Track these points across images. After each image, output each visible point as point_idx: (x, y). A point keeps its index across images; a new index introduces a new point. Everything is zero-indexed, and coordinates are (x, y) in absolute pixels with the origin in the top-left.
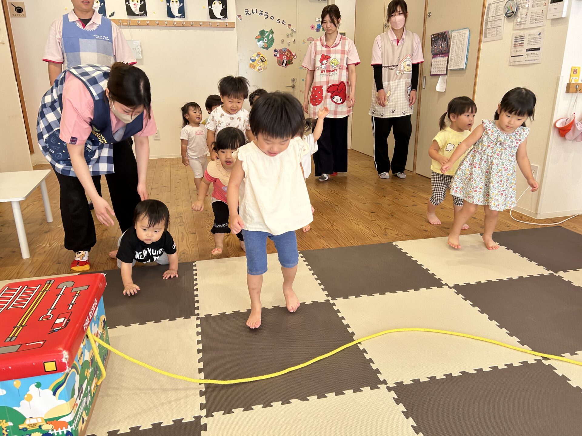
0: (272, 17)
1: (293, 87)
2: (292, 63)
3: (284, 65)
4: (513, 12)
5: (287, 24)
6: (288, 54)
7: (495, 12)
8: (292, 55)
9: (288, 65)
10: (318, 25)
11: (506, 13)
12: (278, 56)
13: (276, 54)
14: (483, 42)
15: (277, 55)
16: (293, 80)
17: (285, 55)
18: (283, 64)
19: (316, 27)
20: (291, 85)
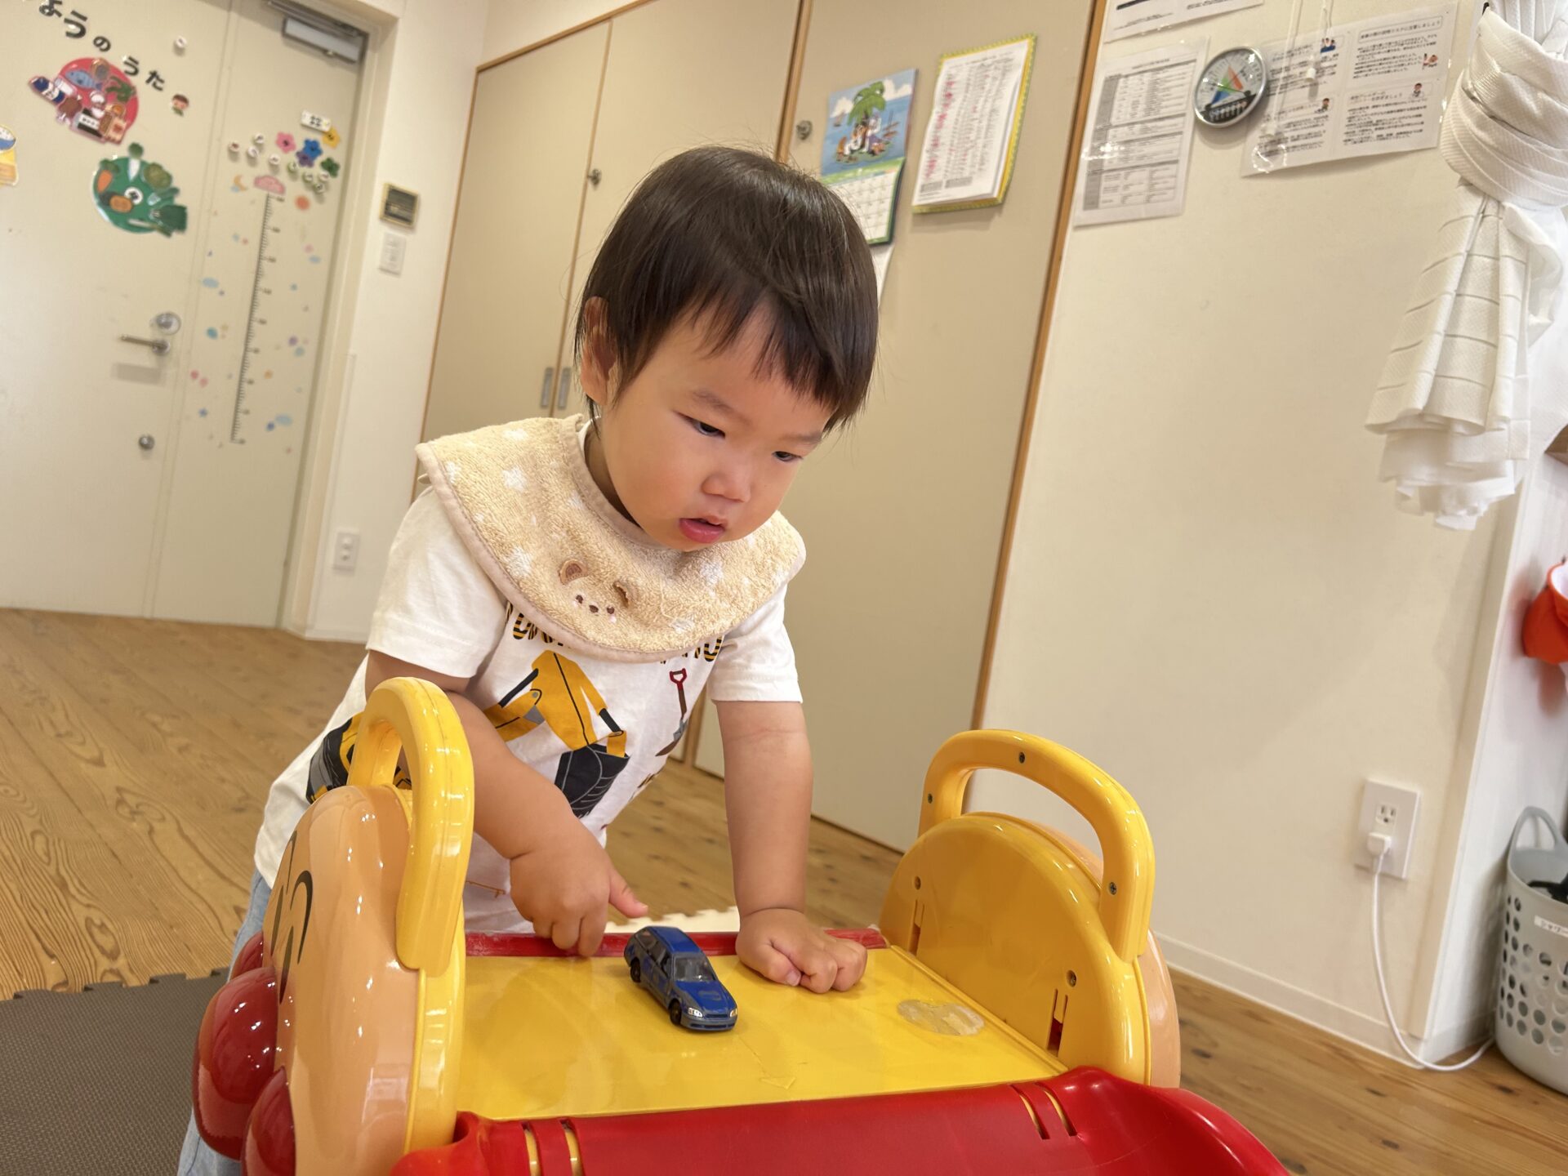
0: (104, 40)
1: (160, 348)
4: (1249, 97)
5: (171, 89)
7: (1142, 107)
10: (307, 142)
11: (1208, 107)
14: (1078, 228)
16: (164, 322)
19: (300, 145)
20: (147, 333)
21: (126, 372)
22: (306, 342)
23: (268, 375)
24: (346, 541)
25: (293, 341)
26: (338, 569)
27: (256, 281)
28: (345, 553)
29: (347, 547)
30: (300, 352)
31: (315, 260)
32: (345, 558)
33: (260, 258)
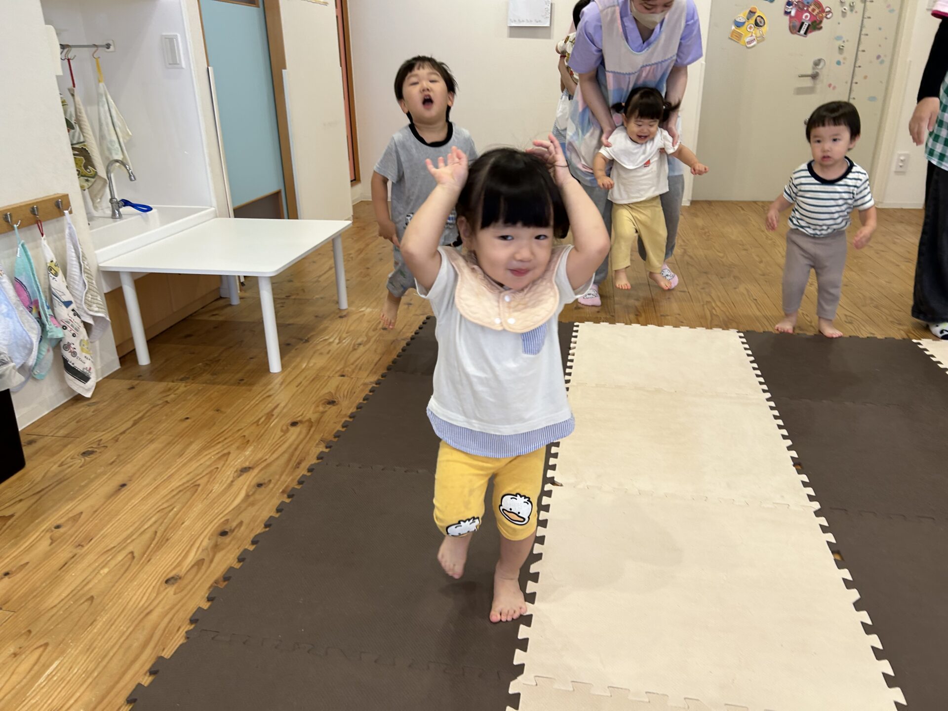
2: (821, 28)
3: (802, 32)
6: (813, 10)
8: (823, 11)
9: (811, 32)
12: (793, 13)
13: (789, 11)
16: (817, 63)
17: (807, 11)
18: (799, 31)
20: (810, 72)
21: (800, 91)
22: (885, 56)
23: (866, 77)
24: (902, 158)
25: (878, 57)
26: (897, 173)
27: (861, 30)
28: (901, 164)
29: (902, 161)
30: (882, 62)
31: (892, 11)
32: (901, 166)
33: (863, 17)
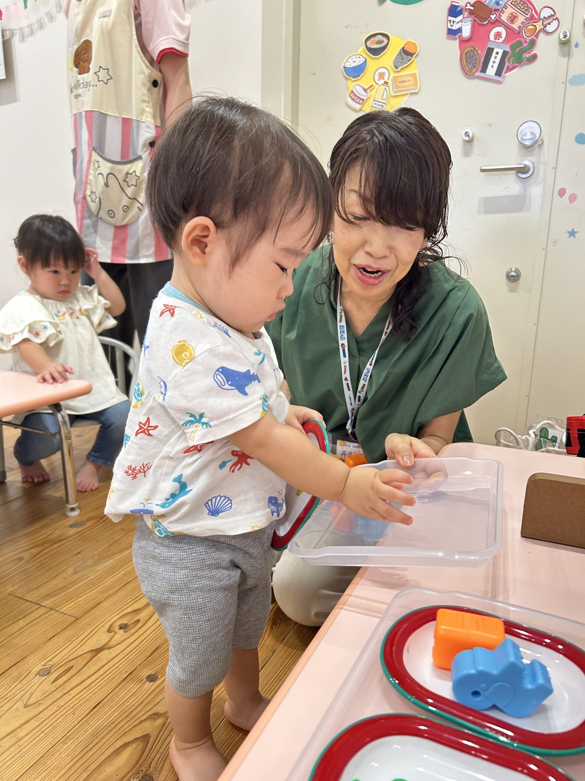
2: (534, 58)
3: (491, 71)
6: (513, 18)
8: (536, 17)
9: (509, 69)
12: (466, 32)
13: (455, 27)
15: (460, 30)
17: (498, 22)
18: (484, 70)
21: (492, 205)
